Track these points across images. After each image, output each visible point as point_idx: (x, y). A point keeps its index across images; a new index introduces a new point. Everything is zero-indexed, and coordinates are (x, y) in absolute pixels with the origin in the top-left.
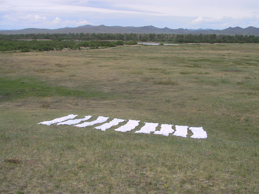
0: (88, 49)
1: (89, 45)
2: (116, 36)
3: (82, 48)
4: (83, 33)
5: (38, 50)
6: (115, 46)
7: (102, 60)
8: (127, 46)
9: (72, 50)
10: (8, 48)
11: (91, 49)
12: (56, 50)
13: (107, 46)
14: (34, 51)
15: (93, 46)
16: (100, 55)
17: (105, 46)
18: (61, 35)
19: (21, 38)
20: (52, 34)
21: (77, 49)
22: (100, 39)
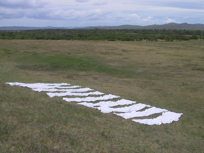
0: (163, 41)
1: (165, 38)
2: (194, 32)
3: (158, 40)
4: (165, 29)
5: (121, 40)
6: (189, 40)
7: (165, 49)
8: (200, 40)
9: (149, 41)
10: (100, 38)
11: (166, 41)
12: (136, 41)
13: (182, 39)
14: (119, 41)
15: (168, 39)
16: (169, 45)
17: (180, 39)
18: (148, 31)
19: (115, 32)
20: (141, 30)
21: (153, 40)
22: (179, 34)
